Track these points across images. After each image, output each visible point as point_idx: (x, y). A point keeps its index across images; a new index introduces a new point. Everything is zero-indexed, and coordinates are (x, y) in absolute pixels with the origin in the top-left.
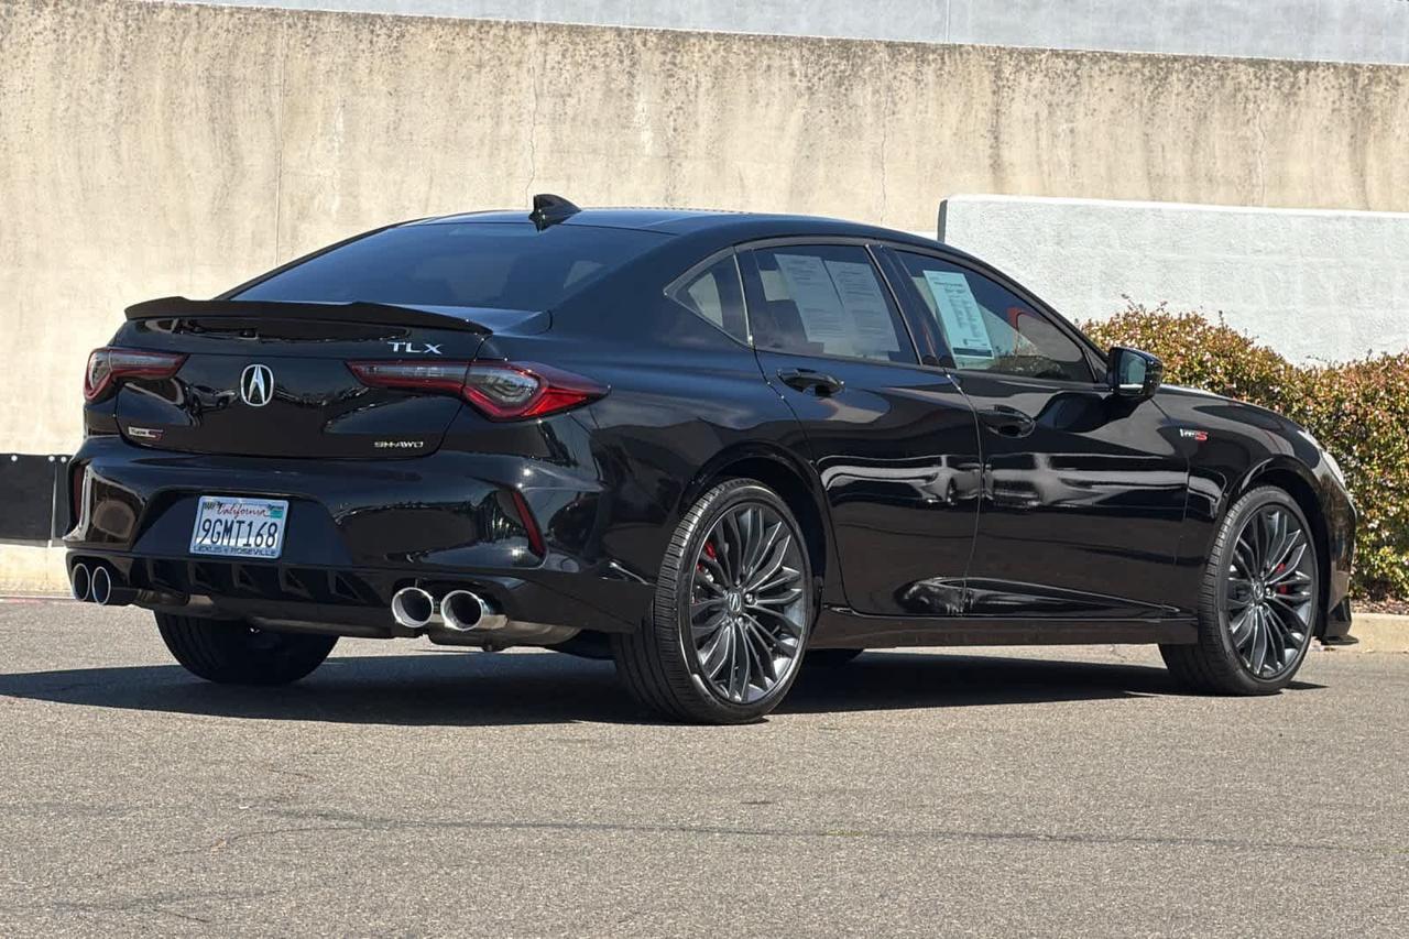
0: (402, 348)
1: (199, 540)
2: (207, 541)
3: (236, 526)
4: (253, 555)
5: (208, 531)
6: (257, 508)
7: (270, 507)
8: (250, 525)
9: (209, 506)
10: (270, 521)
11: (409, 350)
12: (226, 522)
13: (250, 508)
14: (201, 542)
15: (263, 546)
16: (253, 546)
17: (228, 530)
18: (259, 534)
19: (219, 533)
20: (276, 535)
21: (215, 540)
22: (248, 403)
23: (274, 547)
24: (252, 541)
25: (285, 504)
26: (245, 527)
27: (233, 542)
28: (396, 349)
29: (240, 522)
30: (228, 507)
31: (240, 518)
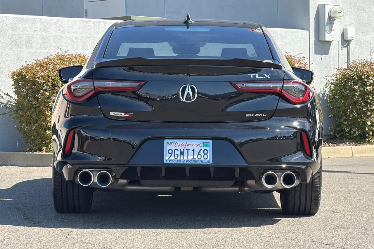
0: (254, 76)
1: (167, 158)
2: (172, 158)
3: (186, 152)
4: (198, 163)
5: (171, 154)
6: (195, 144)
7: (202, 143)
8: (193, 150)
9: (169, 144)
10: (203, 148)
11: (257, 77)
12: (180, 150)
13: (192, 144)
14: (169, 159)
15: (202, 159)
16: (197, 159)
17: (182, 153)
18: (199, 154)
19: (178, 155)
20: (208, 154)
21: (176, 157)
22: (184, 101)
23: (208, 159)
24: (196, 157)
25: (210, 141)
26: (191, 152)
27: (186, 158)
28: (252, 77)
29: (188, 150)
30: (180, 144)
31: (187, 148)
